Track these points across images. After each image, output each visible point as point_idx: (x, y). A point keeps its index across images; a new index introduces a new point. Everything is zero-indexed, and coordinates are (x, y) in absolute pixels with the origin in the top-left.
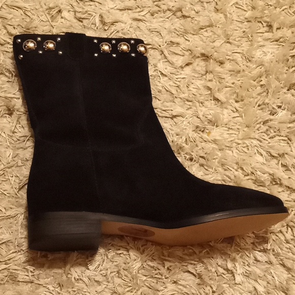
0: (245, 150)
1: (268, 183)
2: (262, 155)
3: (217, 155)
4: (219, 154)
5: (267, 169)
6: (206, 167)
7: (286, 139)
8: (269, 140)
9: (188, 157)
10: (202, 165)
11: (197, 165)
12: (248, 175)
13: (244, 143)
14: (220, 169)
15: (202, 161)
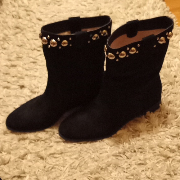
0: (159, 138)
1: (177, 150)
2: (168, 138)
3: (146, 145)
4: (147, 144)
5: (173, 143)
6: (144, 153)
7: (177, 127)
8: (169, 130)
9: (133, 151)
10: (141, 152)
11: (139, 153)
12: (166, 149)
13: (157, 135)
14: (151, 151)
15: (140, 150)
